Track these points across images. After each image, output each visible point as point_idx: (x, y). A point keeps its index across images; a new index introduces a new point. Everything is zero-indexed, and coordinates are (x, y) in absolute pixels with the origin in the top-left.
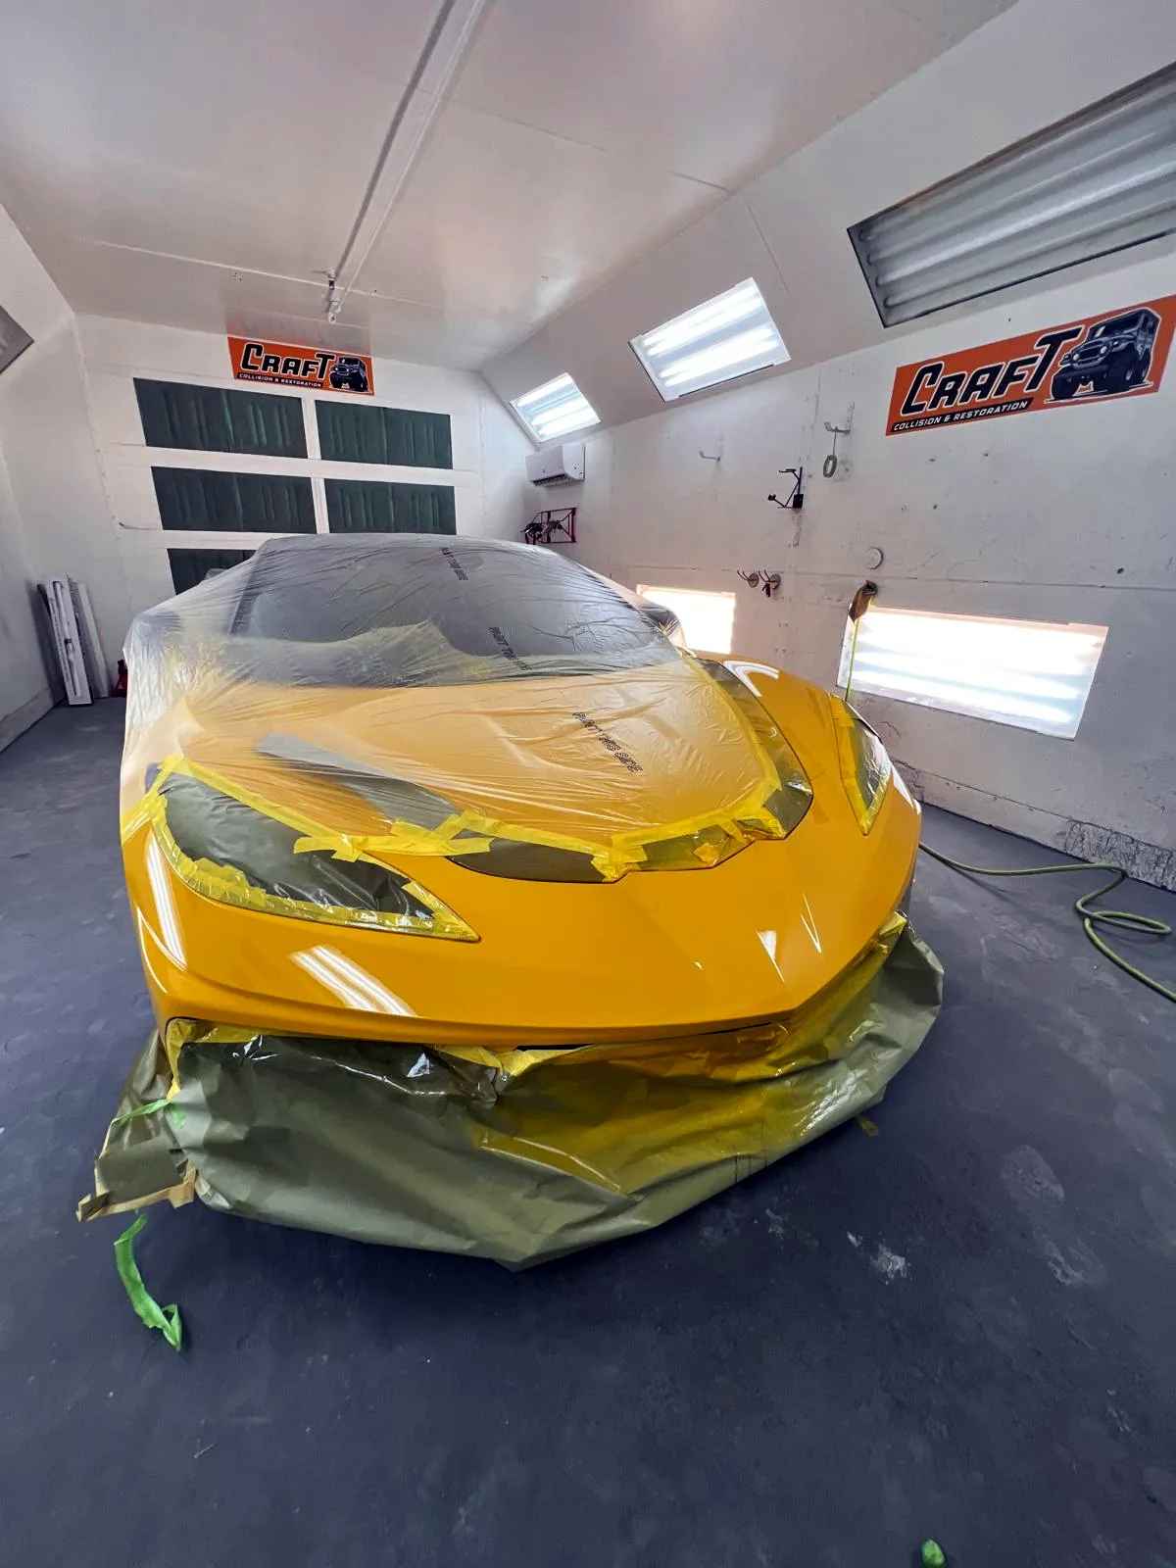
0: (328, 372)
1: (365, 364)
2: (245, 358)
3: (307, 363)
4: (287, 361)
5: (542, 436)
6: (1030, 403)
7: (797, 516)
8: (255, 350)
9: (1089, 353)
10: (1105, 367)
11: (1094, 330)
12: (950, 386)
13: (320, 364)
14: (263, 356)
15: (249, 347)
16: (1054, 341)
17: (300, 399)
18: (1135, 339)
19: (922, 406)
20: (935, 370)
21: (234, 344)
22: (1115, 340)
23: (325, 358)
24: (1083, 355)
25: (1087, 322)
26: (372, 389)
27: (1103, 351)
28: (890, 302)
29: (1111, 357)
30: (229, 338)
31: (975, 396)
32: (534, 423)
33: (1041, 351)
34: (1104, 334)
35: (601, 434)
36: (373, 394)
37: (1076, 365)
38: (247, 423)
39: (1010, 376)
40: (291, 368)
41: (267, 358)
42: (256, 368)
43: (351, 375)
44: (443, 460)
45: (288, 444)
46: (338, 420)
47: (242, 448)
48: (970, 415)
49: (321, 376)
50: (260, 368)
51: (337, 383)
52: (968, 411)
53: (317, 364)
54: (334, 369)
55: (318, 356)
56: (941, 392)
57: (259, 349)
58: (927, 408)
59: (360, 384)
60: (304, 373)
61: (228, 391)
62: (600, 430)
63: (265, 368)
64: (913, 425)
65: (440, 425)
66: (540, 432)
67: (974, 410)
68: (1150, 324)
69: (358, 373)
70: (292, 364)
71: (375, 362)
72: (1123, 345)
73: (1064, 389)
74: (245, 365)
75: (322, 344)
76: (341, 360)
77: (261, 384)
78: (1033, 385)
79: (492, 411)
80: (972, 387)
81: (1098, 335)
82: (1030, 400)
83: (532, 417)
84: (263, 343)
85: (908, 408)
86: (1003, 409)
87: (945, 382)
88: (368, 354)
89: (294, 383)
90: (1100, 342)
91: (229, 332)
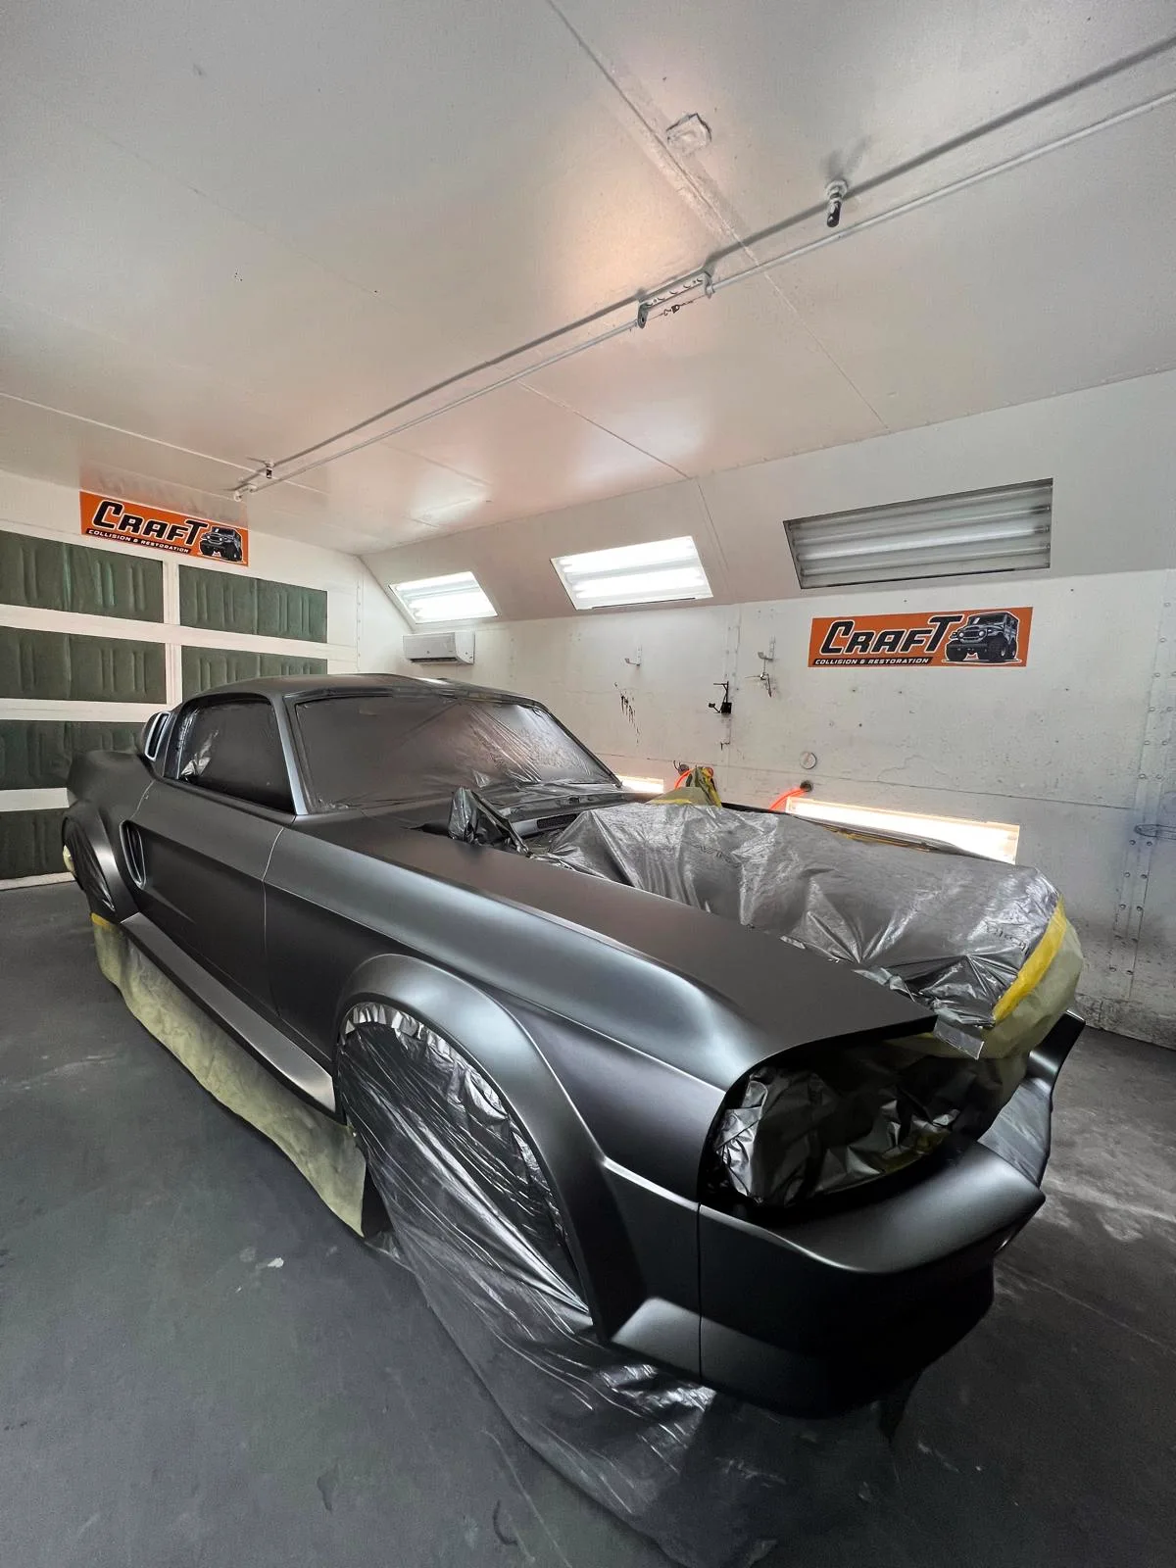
0: (198, 538)
1: (242, 536)
2: (98, 514)
3: (174, 529)
4: (151, 524)
5: (418, 618)
6: (930, 661)
7: (726, 720)
8: (114, 508)
9: (971, 633)
10: (985, 645)
11: (973, 619)
12: (862, 639)
13: (189, 531)
14: (122, 515)
15: (105, 505)
16: (944, 621)
17: (162, 562)
18: (1003, 630)
19: (839, 650)
20: (848, 626)
21: (86, 499)
22: (989, 628)
23: (196, 525)
24: (966, 635)
25: (967, 613)
26: (246, 560)
27: (981, 634)
28: (806, 572)
29: (987, 639)
30: (81, 493)
31: (884, 649)
32: (412, 606)
33: (935, 626)
34: (979, 623)
35: (497, 626)
36: (247, 565)
37: (962, 640)
38: (92, 581)
39: (911, 640)
40: (155, 531)
41: (127, 518)
42: (112, 526)
43: (225, 544)
44: (317, 633)
45: (142, 606)
46: (204, 588)
47: (81, 607)
48: (882, 661)
49: (189, 542)
50: (117, 527)
51: (207, 551)
52: (880, 659)
53: (187, 530)
54: (205, 536)
55: (189, 522)
56: (854, 642)
57: (118, 509)
58: (844, 651)
59: (232, 553)
60: (170, 537)
61: (71, 548)
62: (497, 621)
63: (123, 527)
64: (833, 662)
65: (317, 601)
66: (417, 614)
67: (885, 658)
68: (1012, 622)
69: (232, 544)
70: (157, 527)
71: (252, 535)
72: (995, 633)
73: (957, 654)
74: (98, 521)
75: (195, 511)
76: (214, 529)
77: (115, 542)
78: (932, 647)
79: (369, 592)
80: (881, 642)
81: (976, 622)
82: (930, 659)
83: (410, 600)
84: (124, 503)
85: (826, 649)
86: (909, 661)
87: (857, 636)
88: (247, 527)
89: (157, 545)
90: (977, 628)
91: (82, 486)
